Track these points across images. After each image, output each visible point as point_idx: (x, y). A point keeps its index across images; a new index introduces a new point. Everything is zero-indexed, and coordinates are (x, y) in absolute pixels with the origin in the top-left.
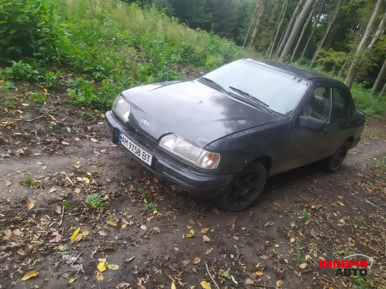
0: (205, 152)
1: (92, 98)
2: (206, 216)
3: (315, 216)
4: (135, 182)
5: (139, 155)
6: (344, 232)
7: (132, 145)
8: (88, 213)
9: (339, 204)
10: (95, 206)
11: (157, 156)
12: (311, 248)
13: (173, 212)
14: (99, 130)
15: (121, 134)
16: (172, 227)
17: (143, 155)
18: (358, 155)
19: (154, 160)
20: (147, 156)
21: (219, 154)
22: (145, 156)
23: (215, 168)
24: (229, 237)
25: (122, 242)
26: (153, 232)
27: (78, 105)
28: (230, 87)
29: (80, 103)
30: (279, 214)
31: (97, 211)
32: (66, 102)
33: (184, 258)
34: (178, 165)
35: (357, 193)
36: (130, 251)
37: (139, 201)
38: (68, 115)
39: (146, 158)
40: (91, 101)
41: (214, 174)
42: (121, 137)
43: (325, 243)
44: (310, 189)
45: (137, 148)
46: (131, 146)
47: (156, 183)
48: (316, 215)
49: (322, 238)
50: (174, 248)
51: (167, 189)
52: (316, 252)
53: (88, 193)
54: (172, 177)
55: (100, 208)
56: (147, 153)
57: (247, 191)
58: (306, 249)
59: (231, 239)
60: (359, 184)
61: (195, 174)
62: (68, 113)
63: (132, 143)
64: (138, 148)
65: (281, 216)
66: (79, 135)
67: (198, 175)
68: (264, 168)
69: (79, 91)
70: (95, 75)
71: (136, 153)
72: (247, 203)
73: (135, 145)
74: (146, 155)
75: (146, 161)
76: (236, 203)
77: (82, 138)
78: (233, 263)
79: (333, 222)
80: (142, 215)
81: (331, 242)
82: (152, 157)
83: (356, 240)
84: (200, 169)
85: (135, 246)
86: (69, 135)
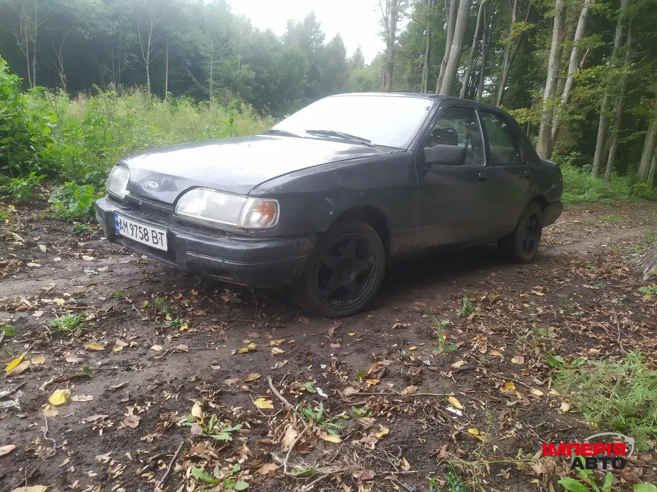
0: (252, 200)
1: (90, 205)
2: (283, 327)
3: (488, 309)
4: (153, 296)
5: (147, 240)
6: (541, 322)
7: (134, 227)
8: (51, 338)
9: (535, 294)
10: (66, 328)
11: (175, 230)
12: (474, 344)
13: (220, 326)
14: (100, 246)
15: (117, 215)
16: (213, 343)
17: (153, 237)
18: (573, 244)
19: (171, 237)
20: (159, 236)
21: (276, 201)
22: (156, 237)
23: (275, 225)
24: (323, 346)
25: (110, 368)
26: (174, 351)
27: (66, 218)
28: (308, 132)
29: (69, 215)
30: (422, 314)
31: (70, 334)
32: (46, 218)
33: (230, 377)
34: (210, 235)
35: (568, 280)
36: (122, 377)
37: (155, 318)
38: (47, 232)
39: (158, 239)
40: (88, 209)
41: (275, 237)
42: (117, 223)
43: (504, 337)
44: (483, 283)
45: (141, 228)
46: (132, 229)
47: (194, 296)
48: (490, 308)
49: (498, 331)
50: (212, 366)
51: (214, 302)
52: (486, 347)
53: (57, 314)
54: (202, 257)
55: (76, 330)
56: (157, 230)
57: (353, 276)
58: (466, 346)
59: (326, 349)
60: (573, 271)
61: (240, 241)
62: (47, 230)
63: (133, 223)
64: (144, 227)
65: (424, 316)
66: (61, 255)
67: (245, 242)
68: (372, 229)
69: (71, 202)
70: (104, 182)
71: (142, 239)
72: (358, 300)
73: (139, 225)
74: (157, 233)
75: (158, 246)
76: (338, 303)
77: (65, 257)
78: (324, 374)
79: (520, 313)
80: (157, 334)
81: (515, 334)
82: (167, 233)
83: (562, 328)
84: (247, 230)
85: (134, 370)
86: (43, 255)
